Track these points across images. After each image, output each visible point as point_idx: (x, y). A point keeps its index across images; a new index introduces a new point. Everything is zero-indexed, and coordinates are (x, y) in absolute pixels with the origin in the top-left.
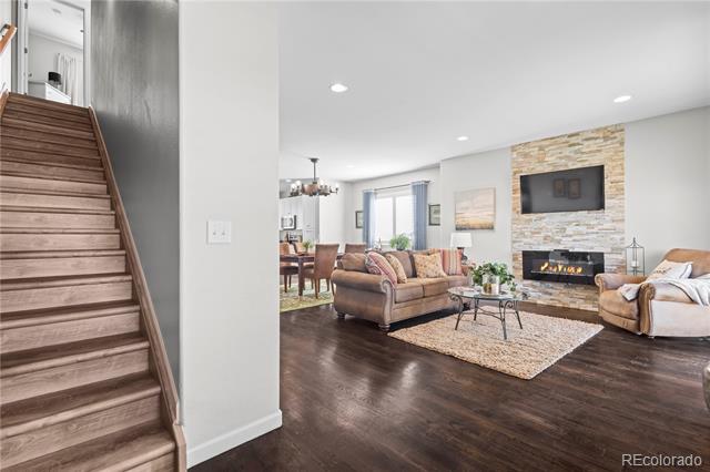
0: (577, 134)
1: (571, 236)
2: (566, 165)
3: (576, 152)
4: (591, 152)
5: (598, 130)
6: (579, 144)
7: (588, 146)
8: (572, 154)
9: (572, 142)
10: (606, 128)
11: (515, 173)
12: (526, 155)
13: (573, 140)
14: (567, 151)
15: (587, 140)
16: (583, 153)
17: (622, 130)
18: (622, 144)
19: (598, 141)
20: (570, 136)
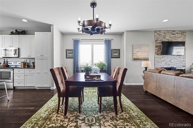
0: (174, 31)
1: (173, 63)
2: (172, 40)
3: (175, 37)
4: (178, 37)
5: (180, 31)
6: (175, 34)
7: (177, 35)
8: (173, 37)
9: (173, 33)
10: (181, 31)
11: (156, 41)
12: (160, 35)
13: (174, 33)
14: (172, 36)
15: (177, 33)
16: (176, 37)
17: (185, 32)
18: (185, 36)
19: (180, 34)
20: (173, 31)
